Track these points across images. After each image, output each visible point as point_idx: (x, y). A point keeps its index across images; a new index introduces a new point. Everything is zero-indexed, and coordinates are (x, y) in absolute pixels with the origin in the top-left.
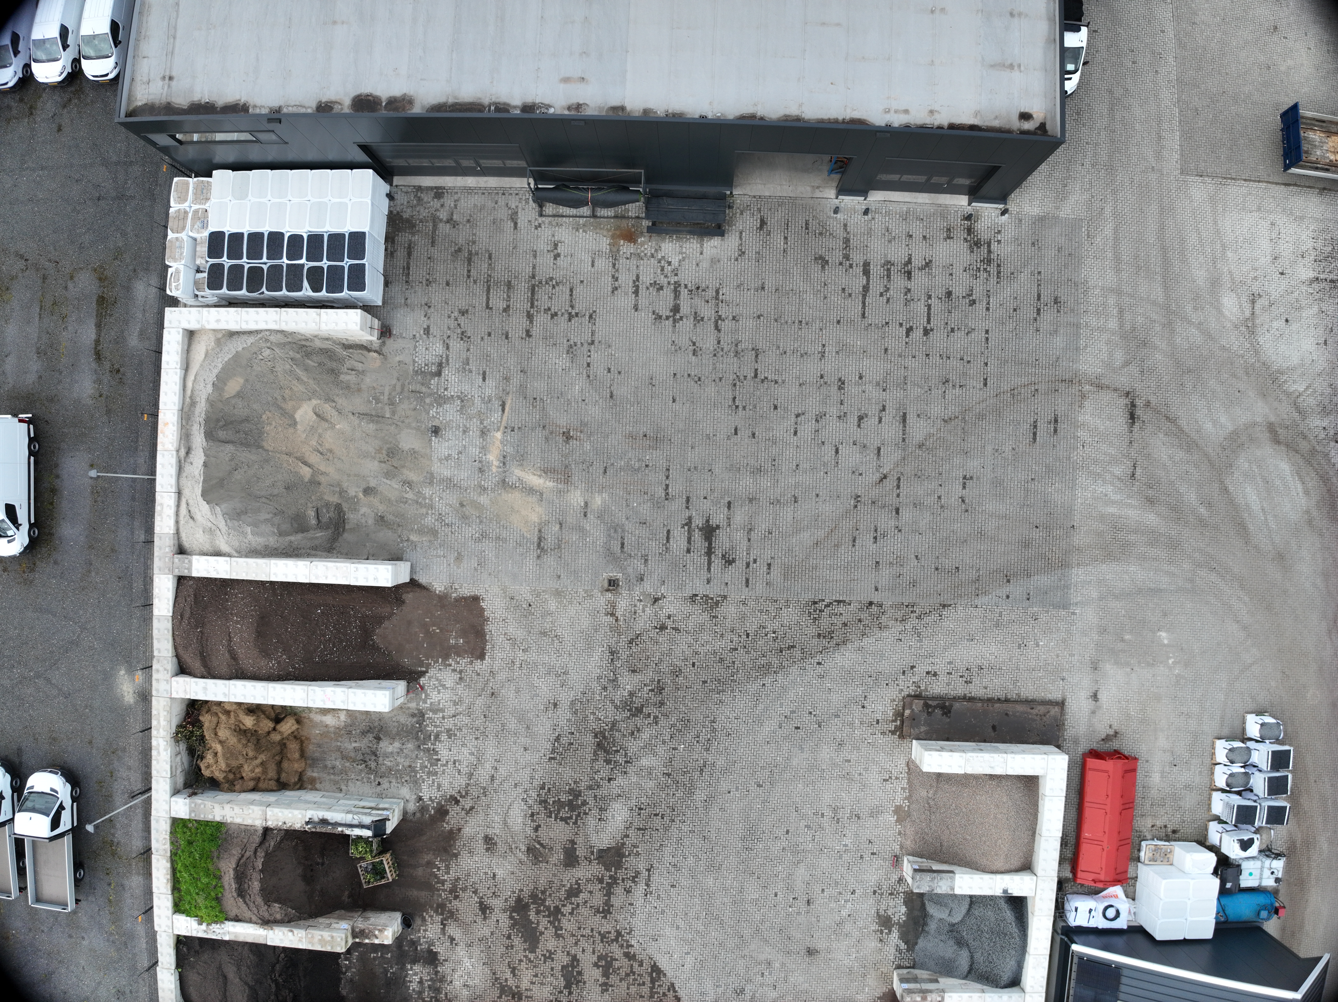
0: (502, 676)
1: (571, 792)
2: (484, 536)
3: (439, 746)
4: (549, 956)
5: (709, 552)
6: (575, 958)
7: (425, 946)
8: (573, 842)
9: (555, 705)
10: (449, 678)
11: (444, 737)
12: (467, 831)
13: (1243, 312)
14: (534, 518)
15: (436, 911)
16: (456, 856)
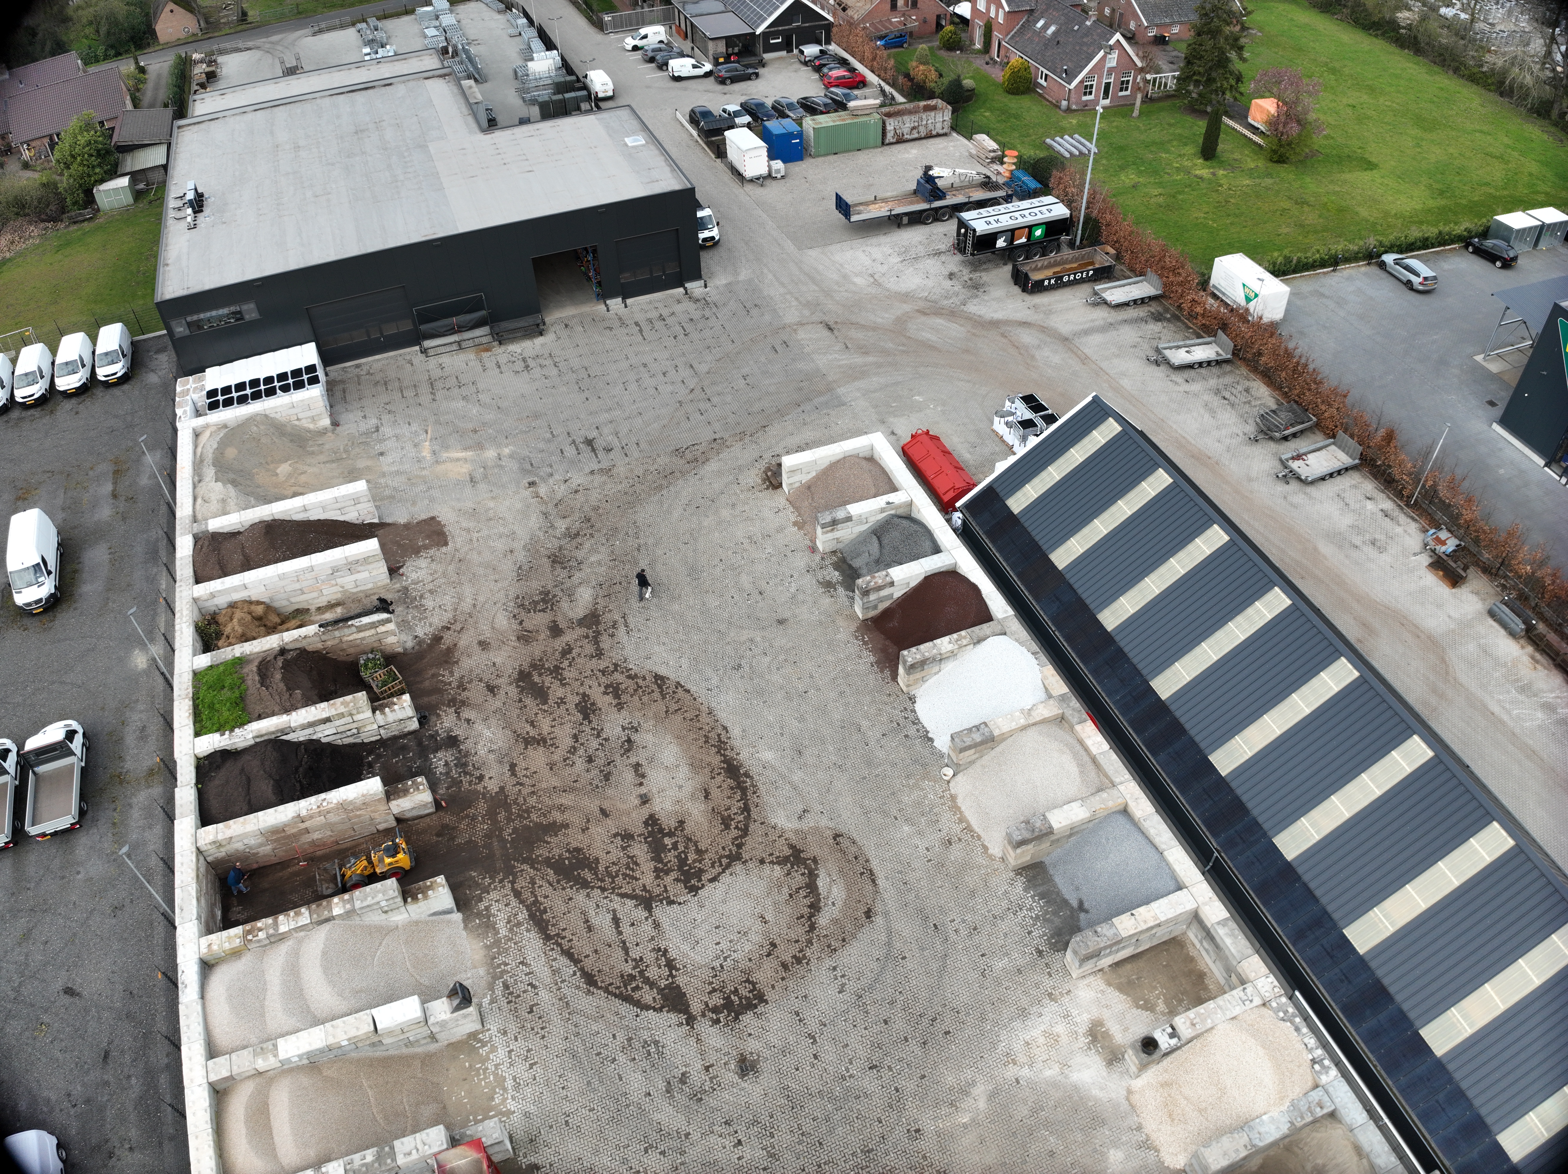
0: (466, 549)
1: (541, 593)
2: (429, 488)
3: (424, 602)
4: (562, 701)
5: (594, 450)
6: (584, 695)
7: (444, 735)
8: (554, 622)
9: (511, 551)
10: (423, 563)
11: (427, 595)
12: (462, 643)
13: (869, 281)
14: (464, 470)
15: (449, 706)
16: (457, 662)
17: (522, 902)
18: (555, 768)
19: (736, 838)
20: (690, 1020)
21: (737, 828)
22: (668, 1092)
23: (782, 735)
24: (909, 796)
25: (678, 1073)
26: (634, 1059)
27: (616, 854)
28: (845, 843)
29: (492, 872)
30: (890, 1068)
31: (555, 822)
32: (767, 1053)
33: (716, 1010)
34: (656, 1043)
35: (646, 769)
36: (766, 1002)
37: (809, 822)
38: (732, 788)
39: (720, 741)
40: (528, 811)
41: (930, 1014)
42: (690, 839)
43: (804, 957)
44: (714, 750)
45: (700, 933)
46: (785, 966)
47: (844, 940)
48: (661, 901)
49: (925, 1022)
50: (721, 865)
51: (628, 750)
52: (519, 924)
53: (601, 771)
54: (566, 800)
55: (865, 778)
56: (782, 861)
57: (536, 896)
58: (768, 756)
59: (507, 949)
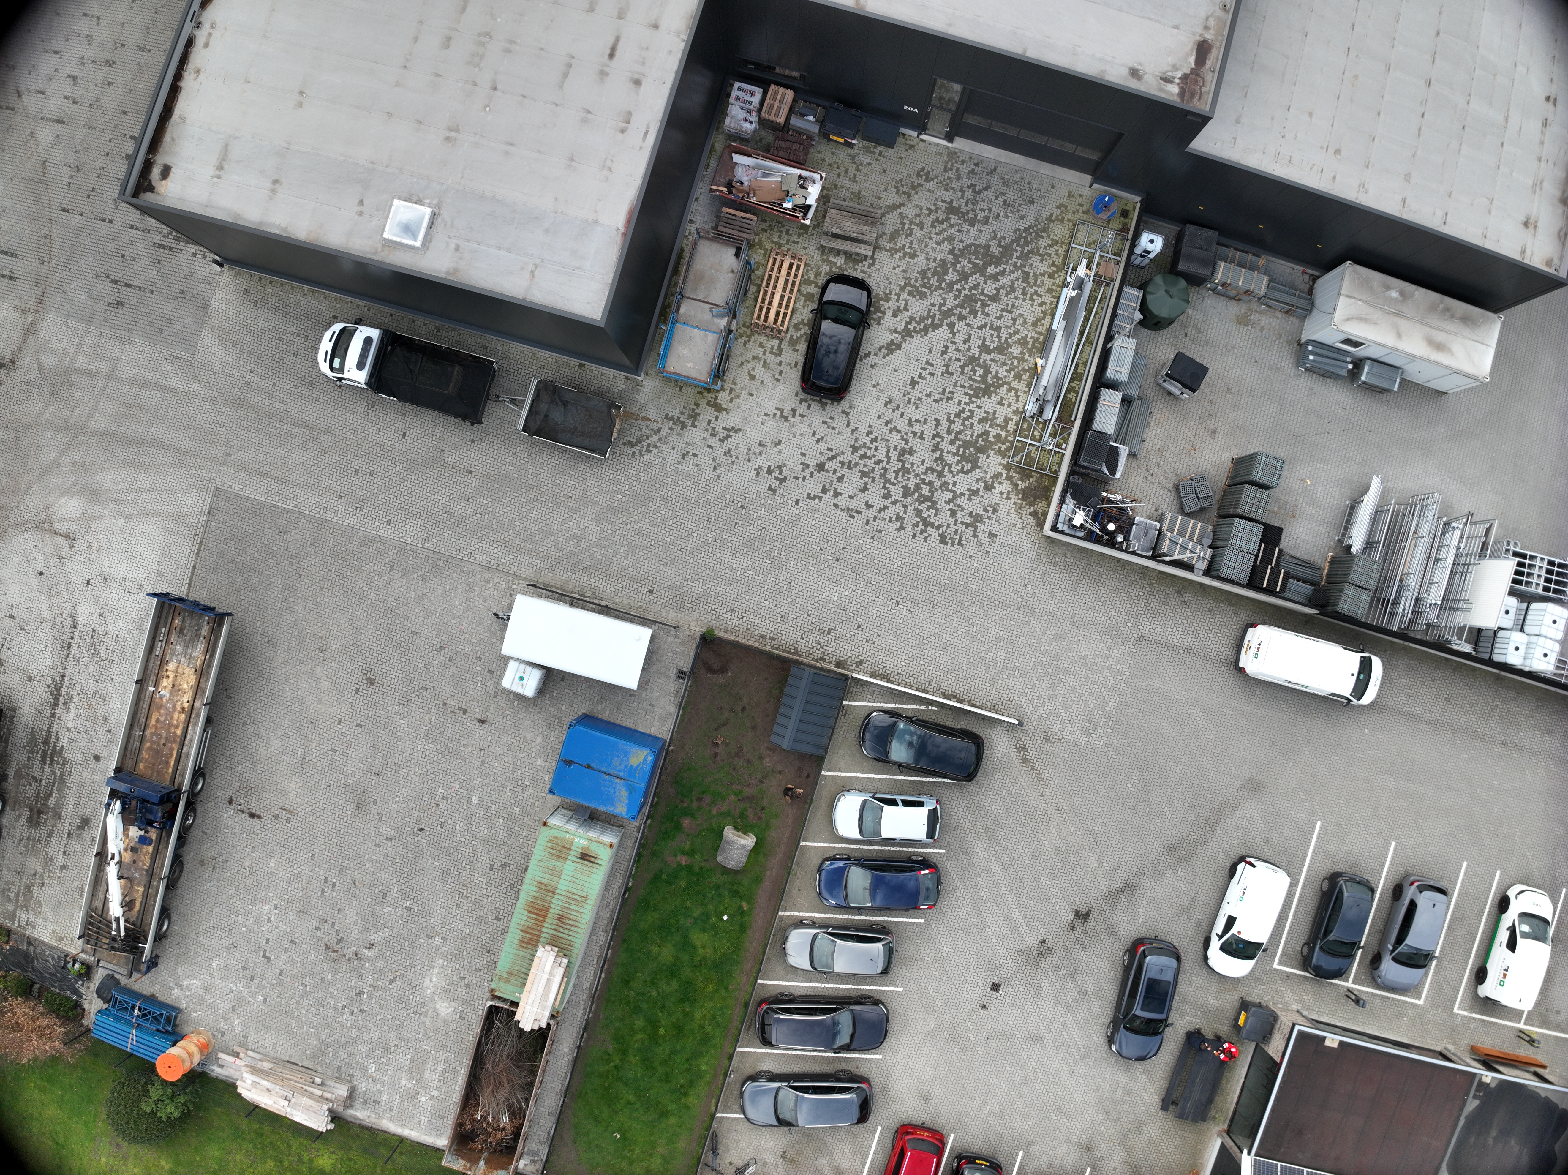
13: (60, 520)
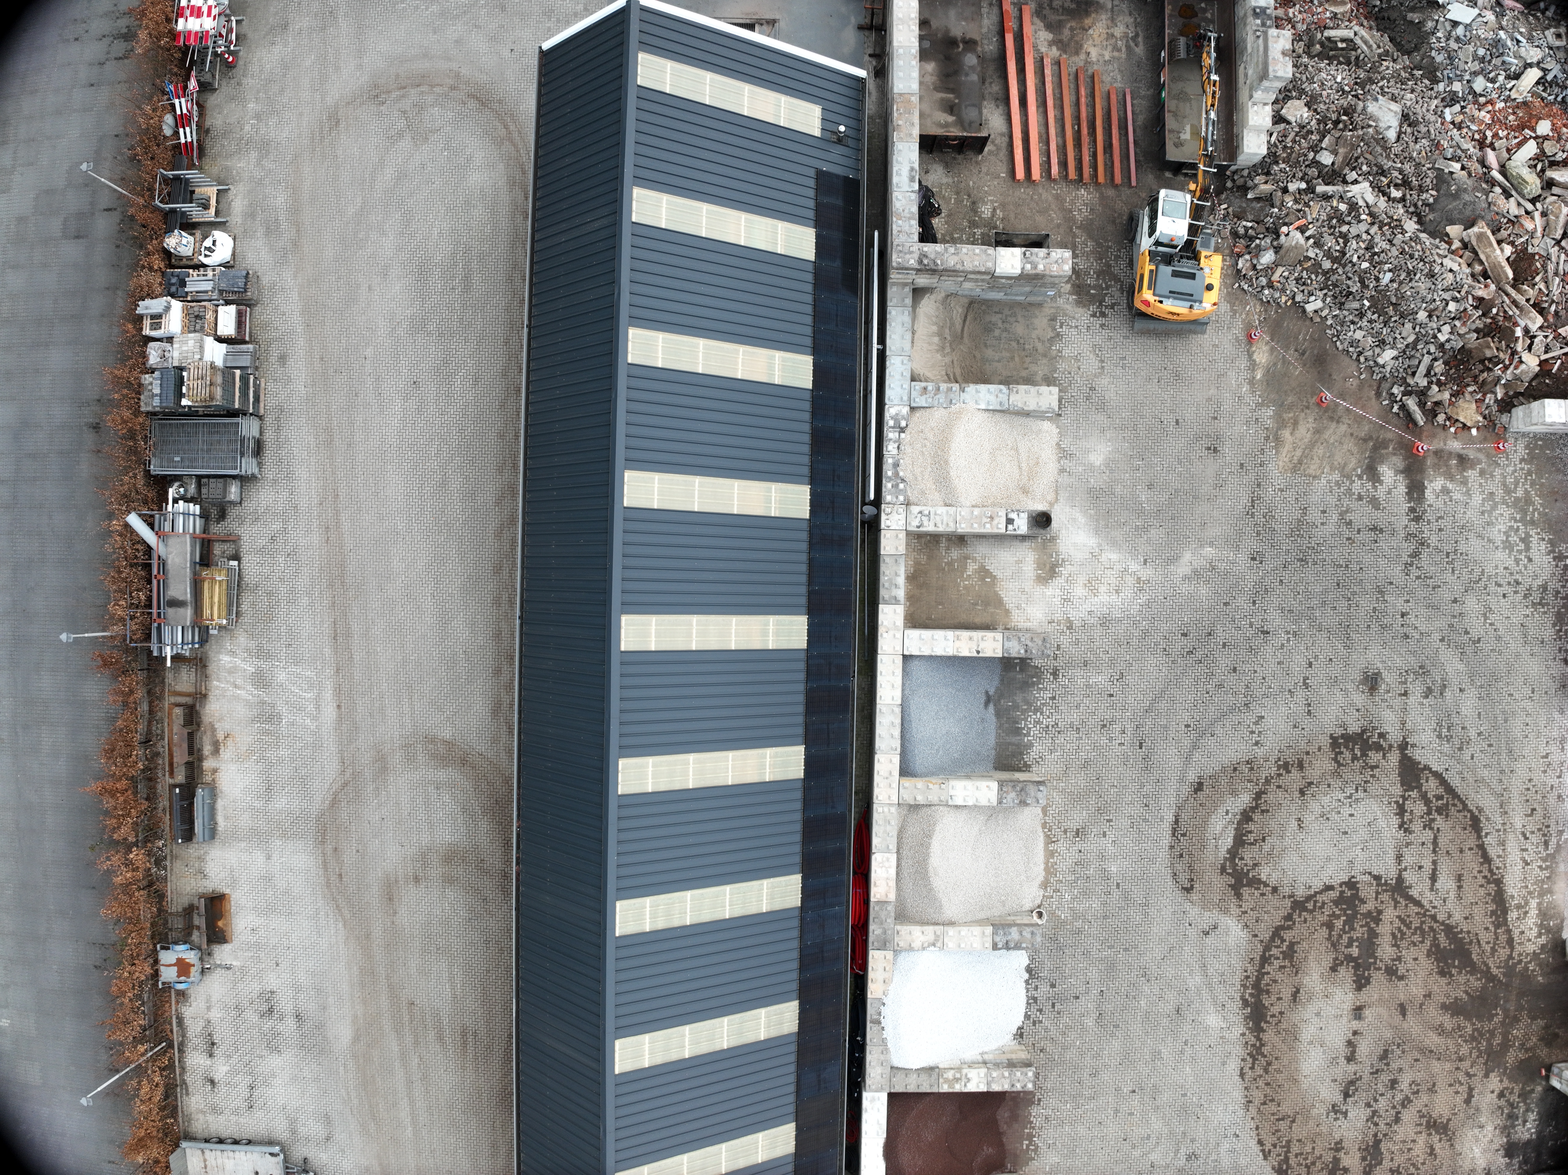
17: (1509, 931)
18: (1429, 1085)
19: (1289, 928)
20: (1404, 746)
21: (1283, 941)
22: (1445, 686)
23: (1186, 1043)
24: (1091, 907)
25: (1431, 700)
26: (1463, 728)
27: (1408, 954)
28: (1184, 878)
29: (1525, 975)
30: (1251, 626)
31: (1452, 1016)
32: (1350, 687)
33: (1378, 747)
34: (1439, 737)
35: (1343, 1051)
36: (1331, 736)
37: (1209, 917)
38: (1268, 992)
39: (1255, 1059)
40: (1473, 1038)
41: (1191, 660)
42: (1334, 945)
43: (1279, 767)
44: (1265, 1050)
45: (1363, 833)
46: (1301, 766)
47: (1235, 769)
48: (1386, 884)
49: (1199, 654)
50: (1315, 902)
51: (1352, 1083)
52: (1519, 907)
53: (1388, 1064)
54: (1433, 1040)
55: (1126, 950)
56: (1256, 882)
57: (1495, 933)
58: (1213, 1020)
59: (1535, 884)
